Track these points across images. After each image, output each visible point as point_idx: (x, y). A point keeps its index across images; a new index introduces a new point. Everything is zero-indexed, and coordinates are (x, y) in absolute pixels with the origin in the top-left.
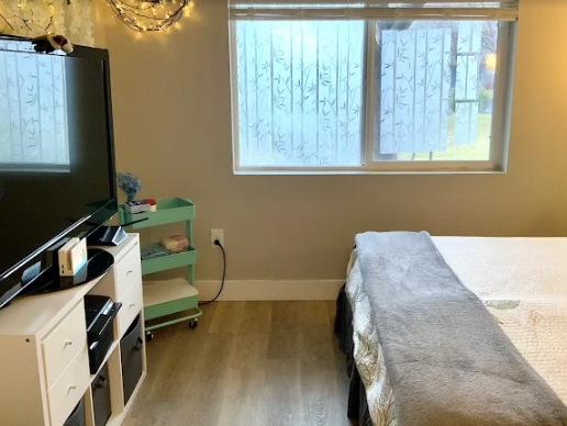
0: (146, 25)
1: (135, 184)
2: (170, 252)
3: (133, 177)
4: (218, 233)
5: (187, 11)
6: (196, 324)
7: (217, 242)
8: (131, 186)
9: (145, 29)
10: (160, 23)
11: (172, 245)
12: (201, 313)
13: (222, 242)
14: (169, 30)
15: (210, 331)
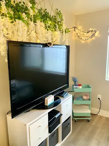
0: (85, 39)
1: (76, 80)
2: (84, 100)
3: (76, 78)
4: (99, 96)
5: (96, 34)
6: (89, 121)
7: (99, 99)
8: (75, 80)
9: (84, 40)
10: (88, 38)
11: (85, 97)
12: (91, 118)
13: (100, 99)
14: (91, 40)
15: (93, 124)
